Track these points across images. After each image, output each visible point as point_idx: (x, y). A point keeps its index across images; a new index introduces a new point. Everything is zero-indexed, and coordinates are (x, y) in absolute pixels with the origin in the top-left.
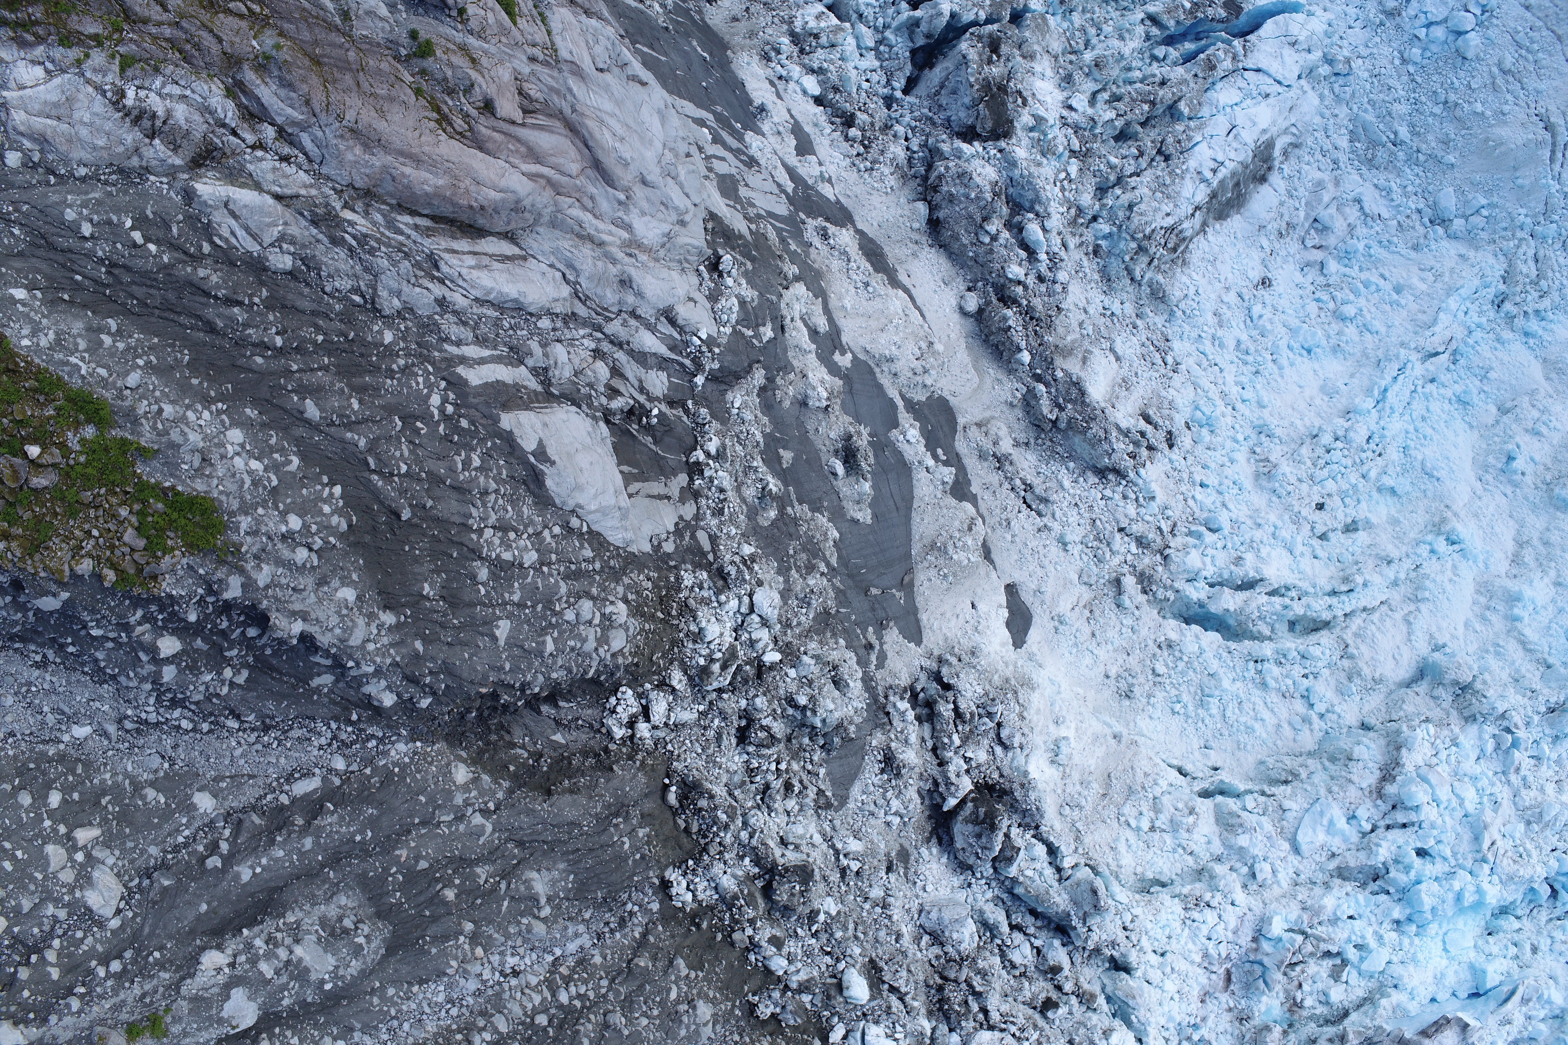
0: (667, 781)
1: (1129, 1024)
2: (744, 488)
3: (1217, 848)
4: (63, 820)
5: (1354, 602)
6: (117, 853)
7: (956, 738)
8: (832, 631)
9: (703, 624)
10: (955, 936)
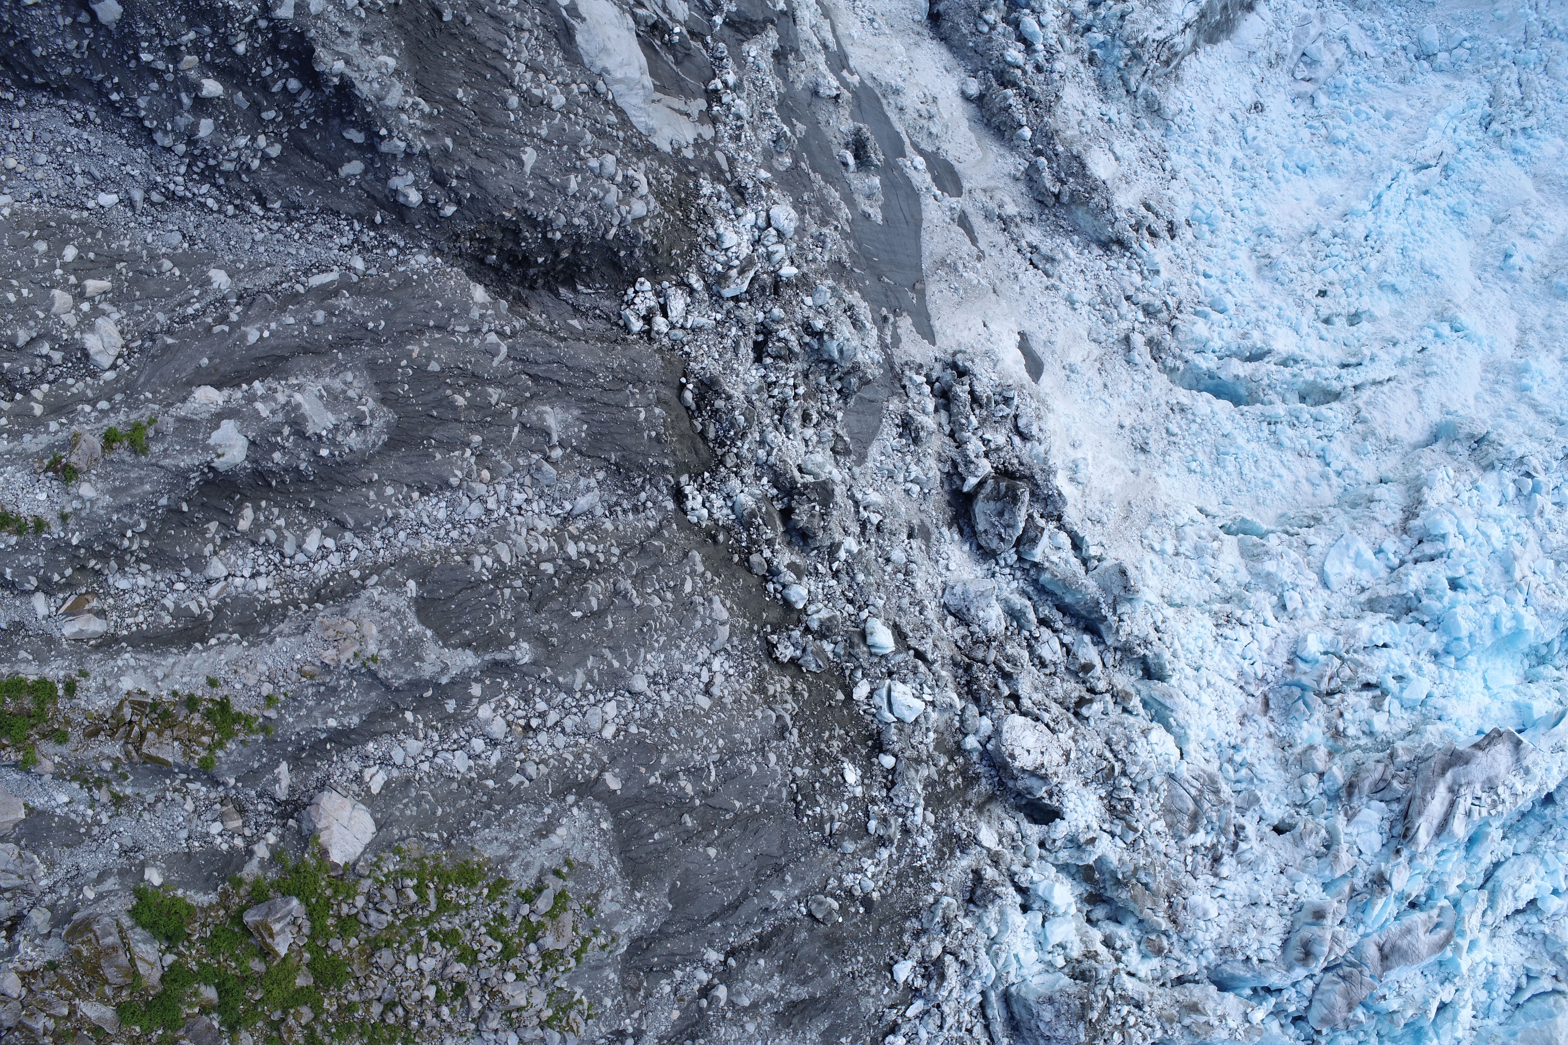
0: (683, 380)
1: (1168, 728)
2: (759, 132)
3: (1244, 576)
4: (75, 272)
5: (1363, 374)
6: (124, 313)
7: (972, 418)
8: (847, 283)
9: (721, 230)
10: (981, 614)
